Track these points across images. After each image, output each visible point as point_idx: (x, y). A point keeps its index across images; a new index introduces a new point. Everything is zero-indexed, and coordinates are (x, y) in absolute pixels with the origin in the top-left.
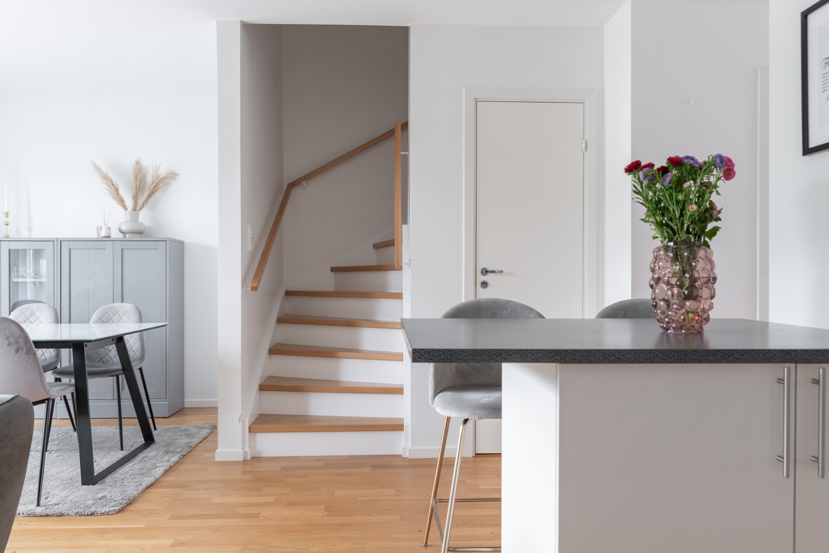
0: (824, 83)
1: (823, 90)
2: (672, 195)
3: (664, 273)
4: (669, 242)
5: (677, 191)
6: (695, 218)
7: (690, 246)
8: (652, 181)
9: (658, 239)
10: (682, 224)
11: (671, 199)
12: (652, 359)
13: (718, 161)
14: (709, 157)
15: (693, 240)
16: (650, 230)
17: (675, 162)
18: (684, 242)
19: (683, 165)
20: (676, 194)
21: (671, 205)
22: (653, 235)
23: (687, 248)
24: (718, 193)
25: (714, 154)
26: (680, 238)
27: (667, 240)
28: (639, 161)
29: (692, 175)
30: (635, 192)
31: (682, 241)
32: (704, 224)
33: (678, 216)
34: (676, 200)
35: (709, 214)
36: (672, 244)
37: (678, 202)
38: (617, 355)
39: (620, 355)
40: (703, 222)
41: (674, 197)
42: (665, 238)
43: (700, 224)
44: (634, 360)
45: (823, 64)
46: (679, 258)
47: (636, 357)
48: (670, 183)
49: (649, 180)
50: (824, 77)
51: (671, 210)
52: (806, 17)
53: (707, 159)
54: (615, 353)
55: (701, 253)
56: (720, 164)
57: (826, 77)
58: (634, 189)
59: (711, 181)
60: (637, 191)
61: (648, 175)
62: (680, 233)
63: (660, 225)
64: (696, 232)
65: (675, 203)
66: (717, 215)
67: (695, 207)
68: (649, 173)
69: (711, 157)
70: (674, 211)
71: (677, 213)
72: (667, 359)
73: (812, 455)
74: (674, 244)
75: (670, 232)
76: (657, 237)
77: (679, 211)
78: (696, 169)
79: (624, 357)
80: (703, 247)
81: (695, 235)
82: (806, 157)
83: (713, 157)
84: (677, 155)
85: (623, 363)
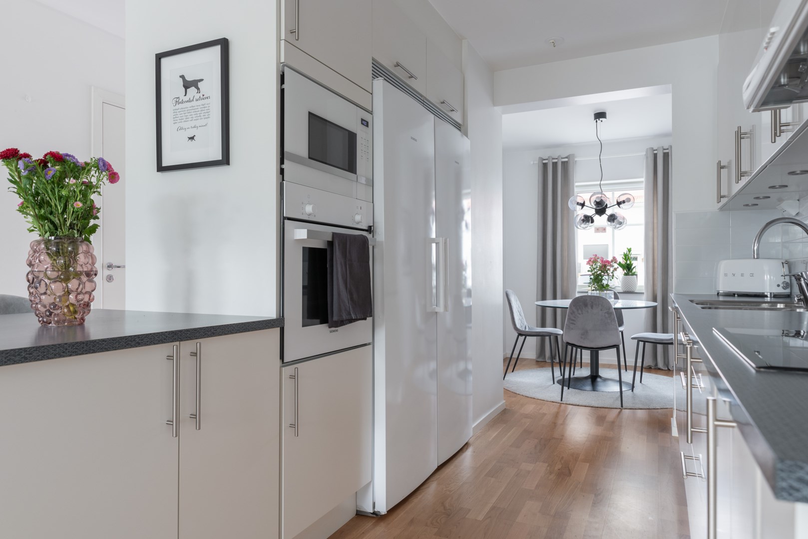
0: (175, 117)
1: (174, 122)
2: (54, 189)
3: (46, 267)
4: (51, 236)
5: (60, 186)
6: (79, 215)
7: (73, 242)
8: (32, 171)
9: (34, 232)
10: (65, 220)
11: (54, 194)
12: (62, 354)
13: (101, 164)
14: (92, 159)
15: (76, 236)
16: (28, 221)
17: (58, 158)
18: (68, 237)
19: (64, 162)
20: (59, 189)
21: (53, 200)
22: (28, 228)
23: (70, 243)
24: (99, 193)
25: (97, 157)
26: (63, 233)
27: (48, 234)
28: (17, 149)
29: (74, 173)
30: (11, 181)
31: (66, 235)
32: (86, 221)
33: (60, 211)
34: (59, 195)
35: (90, 212)
36: (53, 238)
37: (60, 198)
38: (23, 354)
39: (27, 354)
40: (85, 219)
41: (56, 192)
42: (46, 232)
43: (83, 221)
44: (43, 357)
45: (174, 101)
46: (61, 252)
47: (45, 354)
48: (53, 177)
49: (29, 171)
50: (174, 112)
51: (53, 204)
52: (160, 59)
53: (89, 161)
54: (21, 352)
55: (82, 248)
56: (103, 168)
57: (176, 112)
58: (10, 178)
59: (92, 181)
60: (13, 180)
61: (29, 166)
62: (63, 228)
63: (39, 218)
64: (78, 228)
65: (57, 198)
66: (96, 214)
67: (80, 204)
68: (30, 164)
69: (94, 159)
70: (56, 205)
71: (59, 208)
72: (76, 352)
73: (190, 413)
74: (55, 239)
75: (51, 226)
76: (33, 230)
77: (62, 205)
78: (79, 168)
79: (31, 356)
80: (85, 242)
81: (78, 231)
82: (159, 173)
83: (95, 160)
84: (58, 151)
85: (30, 361)
